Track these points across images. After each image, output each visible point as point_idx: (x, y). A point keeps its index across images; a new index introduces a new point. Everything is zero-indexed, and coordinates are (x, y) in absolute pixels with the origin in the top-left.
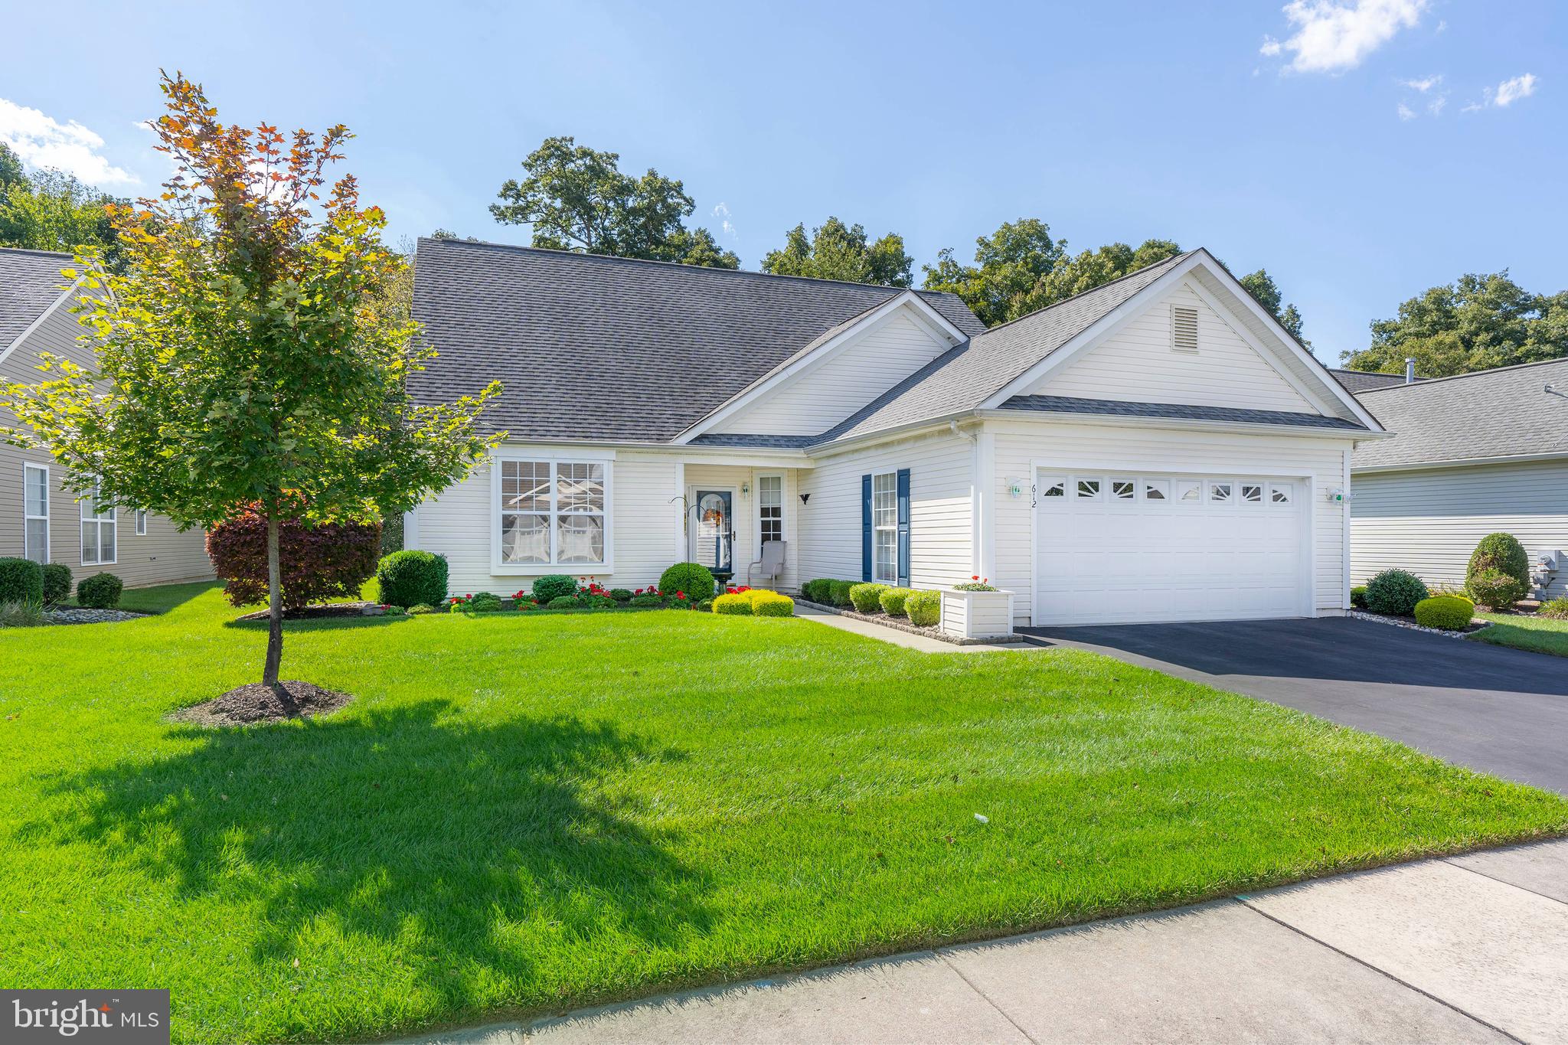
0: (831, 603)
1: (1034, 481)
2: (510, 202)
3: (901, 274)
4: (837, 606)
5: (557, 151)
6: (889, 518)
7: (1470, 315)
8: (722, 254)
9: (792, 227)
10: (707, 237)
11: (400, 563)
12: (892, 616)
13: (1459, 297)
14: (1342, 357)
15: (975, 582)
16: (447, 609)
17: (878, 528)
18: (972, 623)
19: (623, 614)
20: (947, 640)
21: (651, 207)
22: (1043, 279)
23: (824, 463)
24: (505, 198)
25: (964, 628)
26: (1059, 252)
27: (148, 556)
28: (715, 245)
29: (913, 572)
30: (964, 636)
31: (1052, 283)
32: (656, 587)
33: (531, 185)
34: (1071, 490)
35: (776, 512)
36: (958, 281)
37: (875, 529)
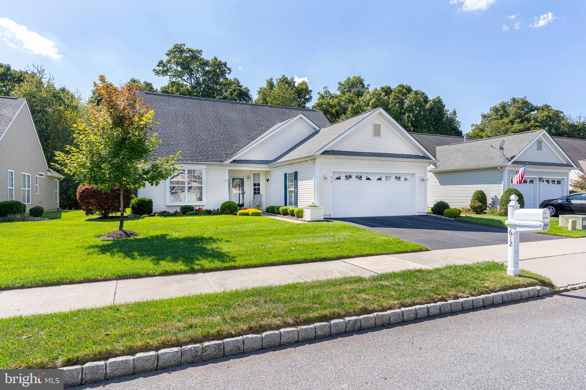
0: (274, 213)
1: (332, 175)
2: (161, 68)
3: (308, 96)
4: (276, 214)
5: (179, 49)
6: (292, 186)
7: (513, 112)
8: (243, 88)
9: (269, 78)
10: (237, 81)
11: (138, 202)
12: (292, 216)
13: (510, 106)
14: (472, 126)
15: (313, 204)
16: (154, 216)
17: (289, 189)
18: (311, 216)
19: (210, 216)
20: (305, 221)
21: (215, 71)
22: (360, 99)
23: (274, 169)
24: (159, 67)
25: (309, 217)
26: (367, 88)
27: (39, 201)
28: (241, 84)
29: (298, 203)
30: (309, 220)
31: (363, 100)
32: (219, 209)
33: (169, 62)
34: (343, 178)
35: (259, 185)
36: (330, 99)
37: (288, 190)
